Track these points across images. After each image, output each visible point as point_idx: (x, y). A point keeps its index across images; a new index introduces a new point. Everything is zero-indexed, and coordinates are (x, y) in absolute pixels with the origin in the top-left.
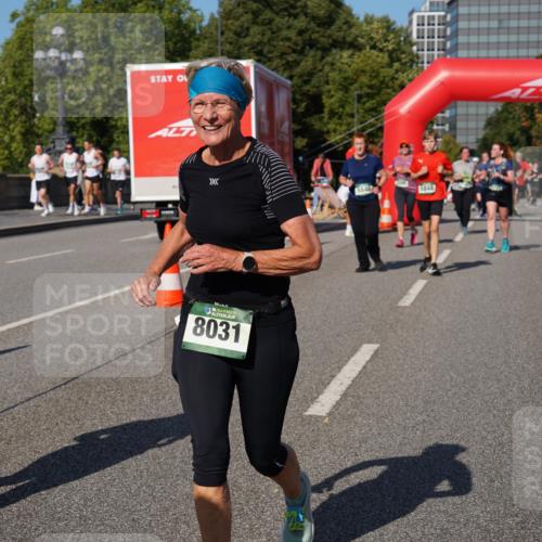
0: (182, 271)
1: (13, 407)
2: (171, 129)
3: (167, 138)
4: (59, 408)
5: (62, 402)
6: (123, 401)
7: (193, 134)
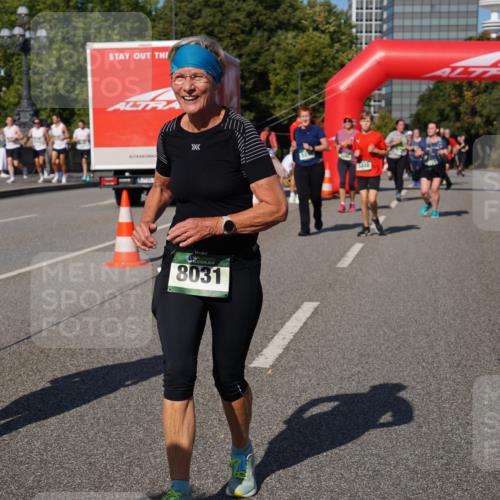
2: (128, 103)
3: (124, 111)
4: (22, 361)
5: (25, 355)
6: (82, 354)
7: (148, 108)
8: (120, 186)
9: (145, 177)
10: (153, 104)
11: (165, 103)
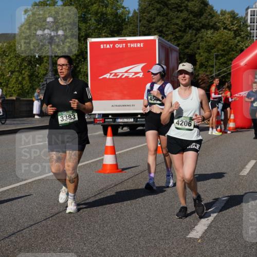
0: (116, 153)
1: (23, 230)
2: (111, 74)
3: (109, 79)
4: (48, 231)
5: (50, 227)
6: (84, 227)
7: (124, 77)
8: (106, 124)
9: (121, 118)
10: (126, 75)
11: (133, 74)
